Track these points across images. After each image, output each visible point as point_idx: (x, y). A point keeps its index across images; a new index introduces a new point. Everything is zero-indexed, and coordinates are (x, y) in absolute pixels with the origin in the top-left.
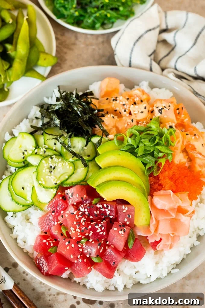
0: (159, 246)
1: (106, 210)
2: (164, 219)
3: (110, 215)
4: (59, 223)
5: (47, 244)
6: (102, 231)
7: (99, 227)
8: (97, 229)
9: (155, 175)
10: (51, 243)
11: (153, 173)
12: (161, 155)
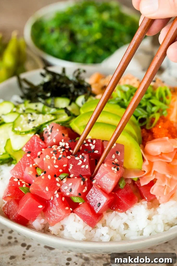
0: (153, 190)
1: (91, 145)
2: (159, 161)
3: (95, 150)
4: (34, 165)
5: (19, 183)
6: (83, 163)
7: (79, 159)
8: (78, 161)
9: (148, 128)
10: (23, 184)
11: (145, 125)
12: (154, 109)
